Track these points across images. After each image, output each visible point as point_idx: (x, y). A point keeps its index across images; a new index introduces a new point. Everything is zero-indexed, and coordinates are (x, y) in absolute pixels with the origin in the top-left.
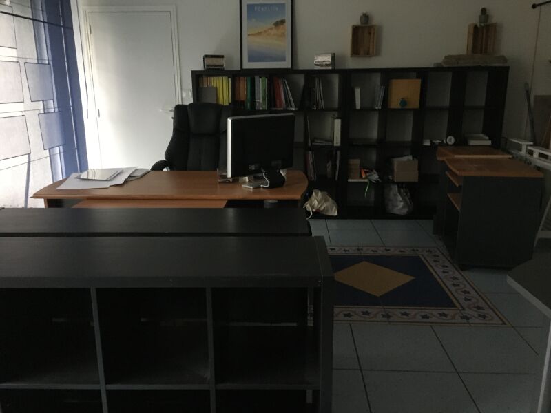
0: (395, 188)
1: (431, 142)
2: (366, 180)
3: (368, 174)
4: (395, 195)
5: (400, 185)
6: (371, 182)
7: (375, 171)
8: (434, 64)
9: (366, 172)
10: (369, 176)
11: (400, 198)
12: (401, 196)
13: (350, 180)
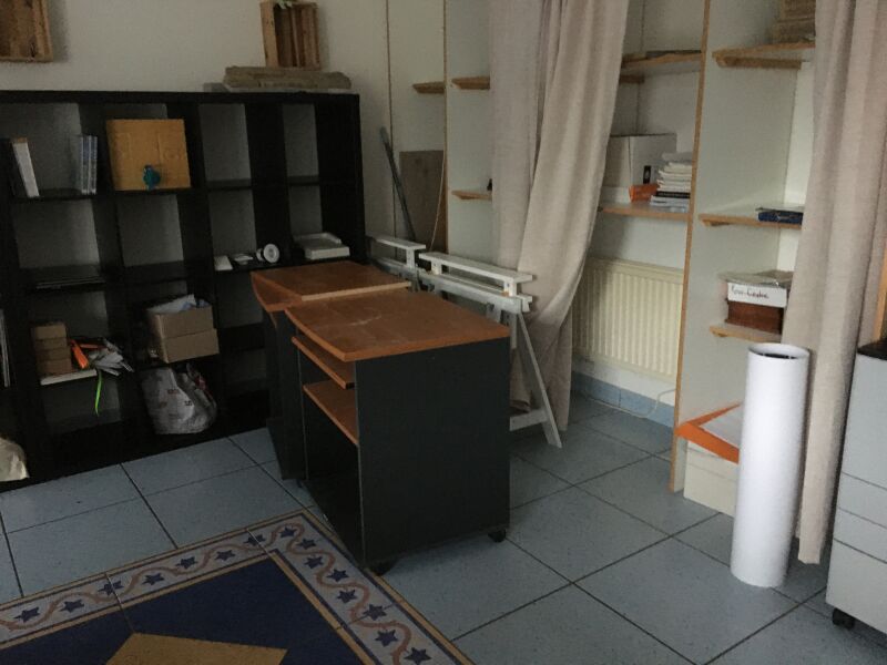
0: (169, 376)
1: (234, 263)
2: (93, 373)
3: (93, 357)
4: (171, 392)
5: (179, 367)
6: (105, 375)
7: (109, 345)
8: (206, 85)
9: (86, 352)
10: (98, 359)
11: (183, 397)
12: (185, 391)
13: (46, 382)
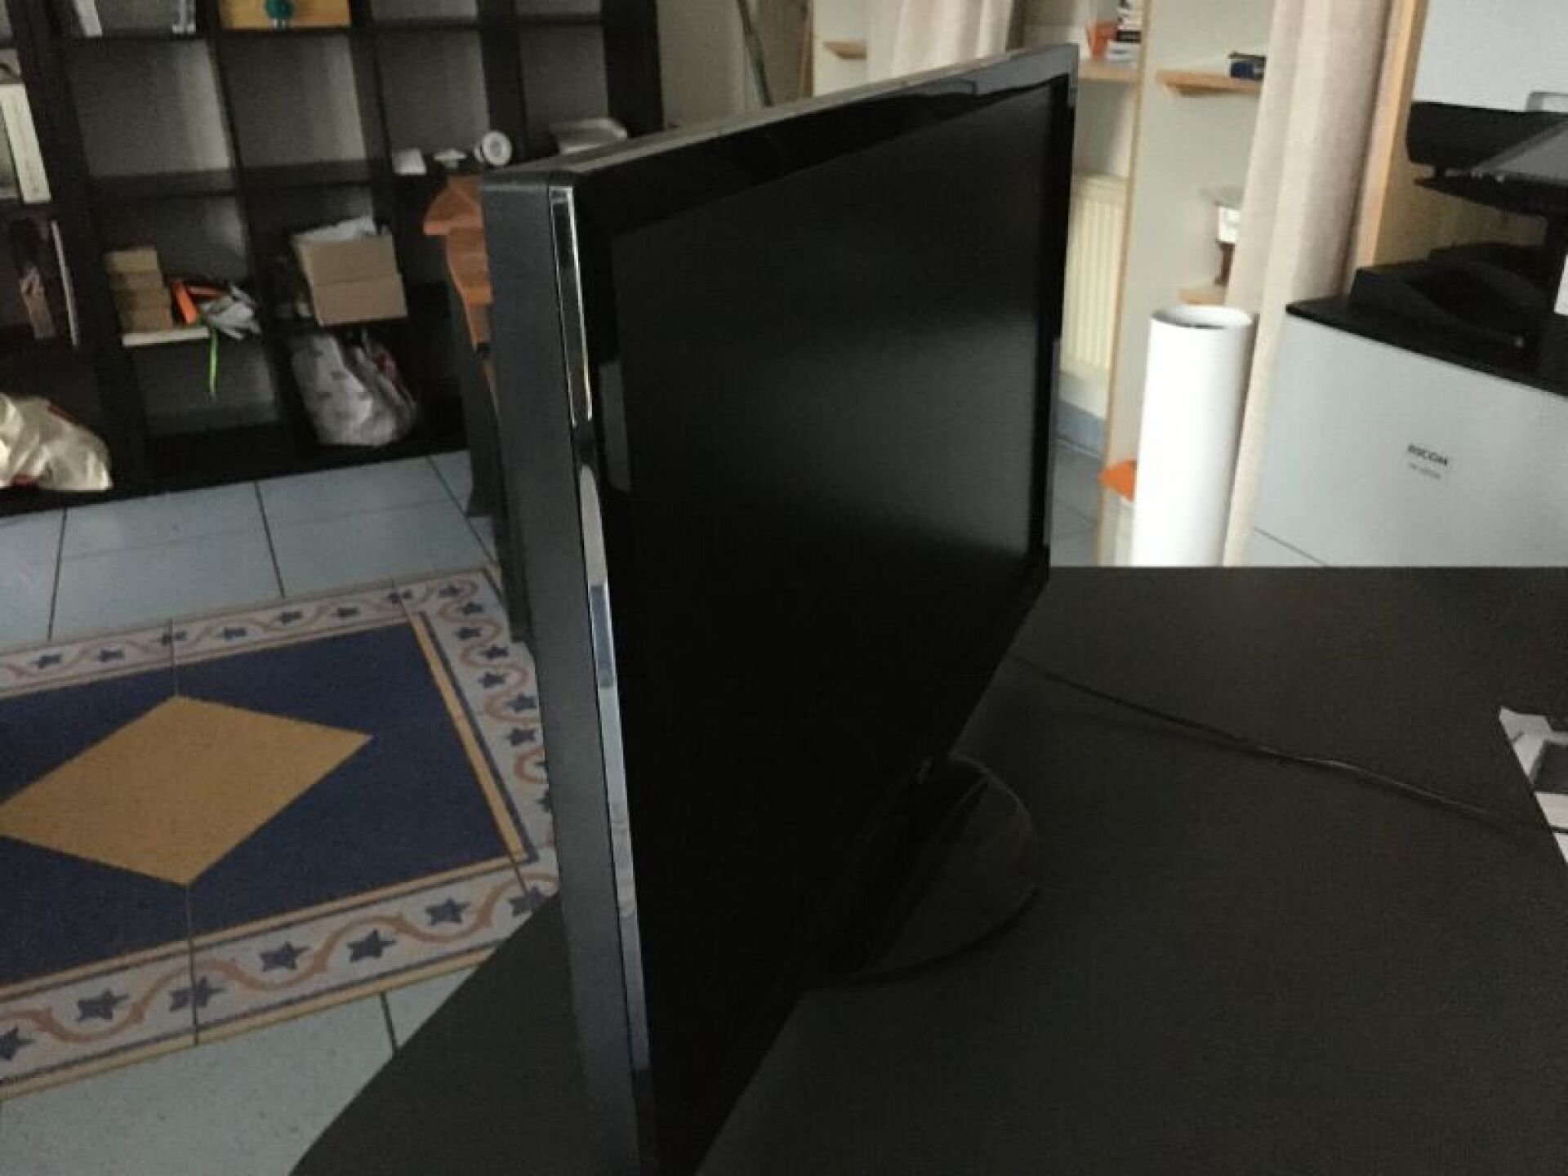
0: (331, 351)
1: (428, 159)
2: (202, 333)
3: (206, 307)
5: (348, 335)
6: (223, 338)
7: (236, 291)
9: (196, 300)
10: (213, 312)
11: (354, 384)
12: (361, 378)
13: (132, 340)
